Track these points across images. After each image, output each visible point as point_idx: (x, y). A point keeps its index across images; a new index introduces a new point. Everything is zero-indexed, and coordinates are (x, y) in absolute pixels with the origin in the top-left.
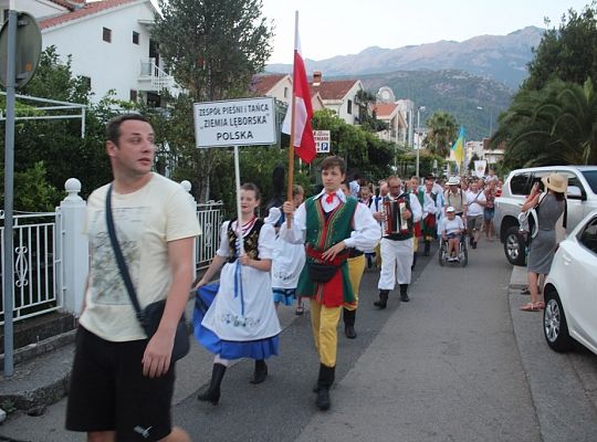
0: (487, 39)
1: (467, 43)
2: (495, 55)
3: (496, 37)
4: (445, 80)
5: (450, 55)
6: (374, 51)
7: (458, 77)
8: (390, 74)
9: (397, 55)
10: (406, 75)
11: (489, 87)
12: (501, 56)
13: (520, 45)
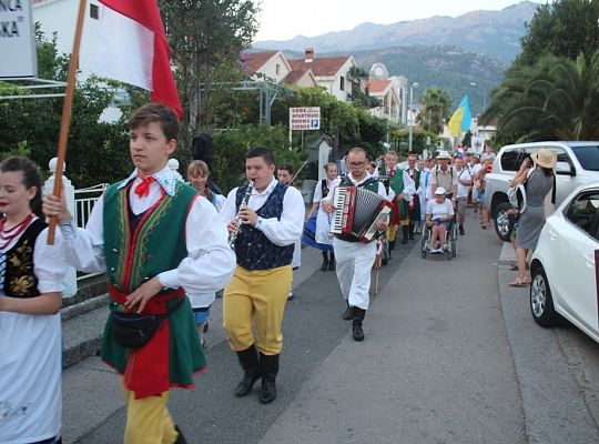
0: (481, 14)
1: (461, 18)
2: (490, 30)
3: (489, 12)
4: (439, 56)
5: (444, 30)
6: (369, 26)
7: (451, 53)
8: (383, 50)
9: (390, 31)
10: (400, 51)
11: (483, 63)
12: (494, 31)
13: (514, 20)
